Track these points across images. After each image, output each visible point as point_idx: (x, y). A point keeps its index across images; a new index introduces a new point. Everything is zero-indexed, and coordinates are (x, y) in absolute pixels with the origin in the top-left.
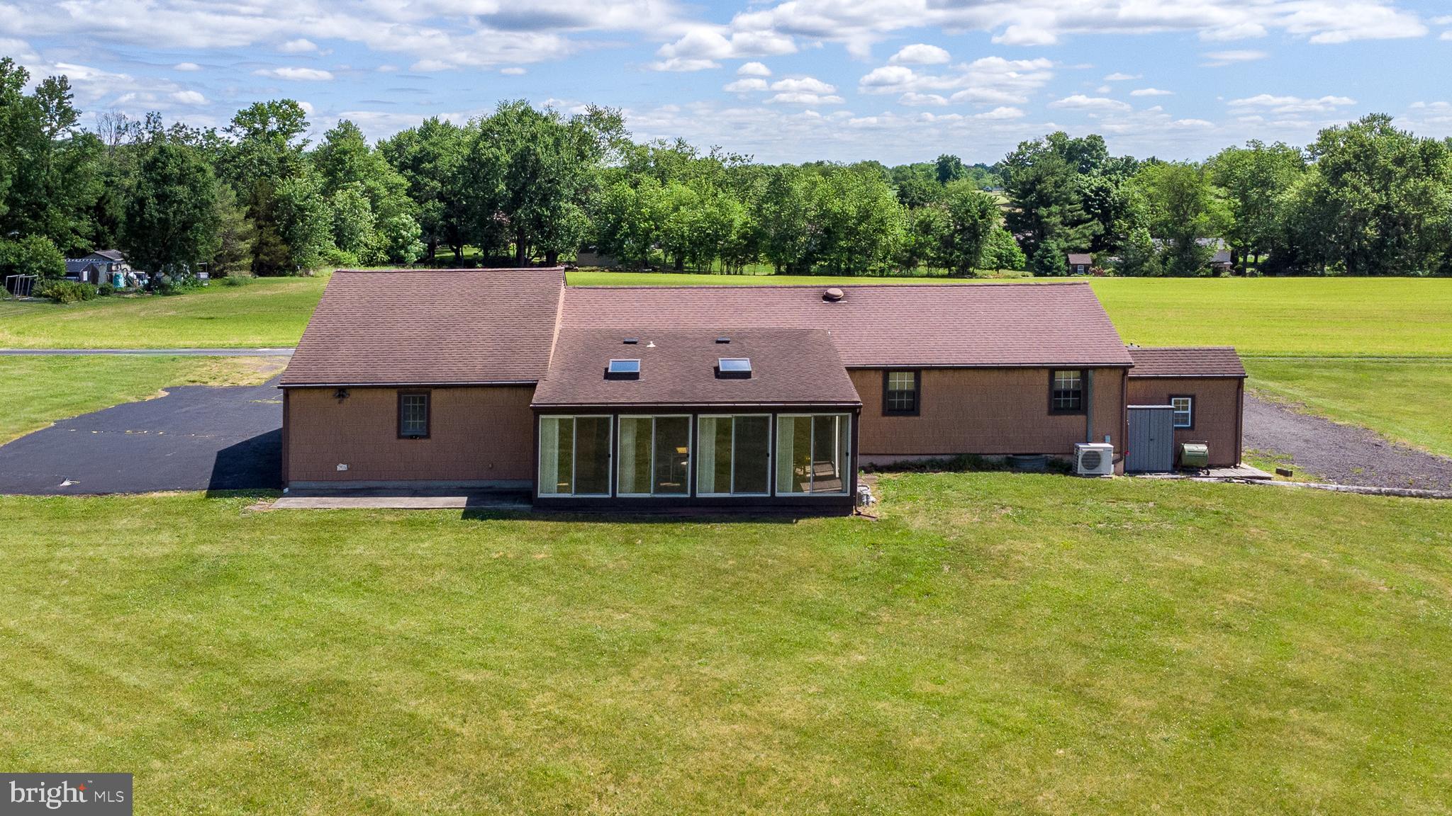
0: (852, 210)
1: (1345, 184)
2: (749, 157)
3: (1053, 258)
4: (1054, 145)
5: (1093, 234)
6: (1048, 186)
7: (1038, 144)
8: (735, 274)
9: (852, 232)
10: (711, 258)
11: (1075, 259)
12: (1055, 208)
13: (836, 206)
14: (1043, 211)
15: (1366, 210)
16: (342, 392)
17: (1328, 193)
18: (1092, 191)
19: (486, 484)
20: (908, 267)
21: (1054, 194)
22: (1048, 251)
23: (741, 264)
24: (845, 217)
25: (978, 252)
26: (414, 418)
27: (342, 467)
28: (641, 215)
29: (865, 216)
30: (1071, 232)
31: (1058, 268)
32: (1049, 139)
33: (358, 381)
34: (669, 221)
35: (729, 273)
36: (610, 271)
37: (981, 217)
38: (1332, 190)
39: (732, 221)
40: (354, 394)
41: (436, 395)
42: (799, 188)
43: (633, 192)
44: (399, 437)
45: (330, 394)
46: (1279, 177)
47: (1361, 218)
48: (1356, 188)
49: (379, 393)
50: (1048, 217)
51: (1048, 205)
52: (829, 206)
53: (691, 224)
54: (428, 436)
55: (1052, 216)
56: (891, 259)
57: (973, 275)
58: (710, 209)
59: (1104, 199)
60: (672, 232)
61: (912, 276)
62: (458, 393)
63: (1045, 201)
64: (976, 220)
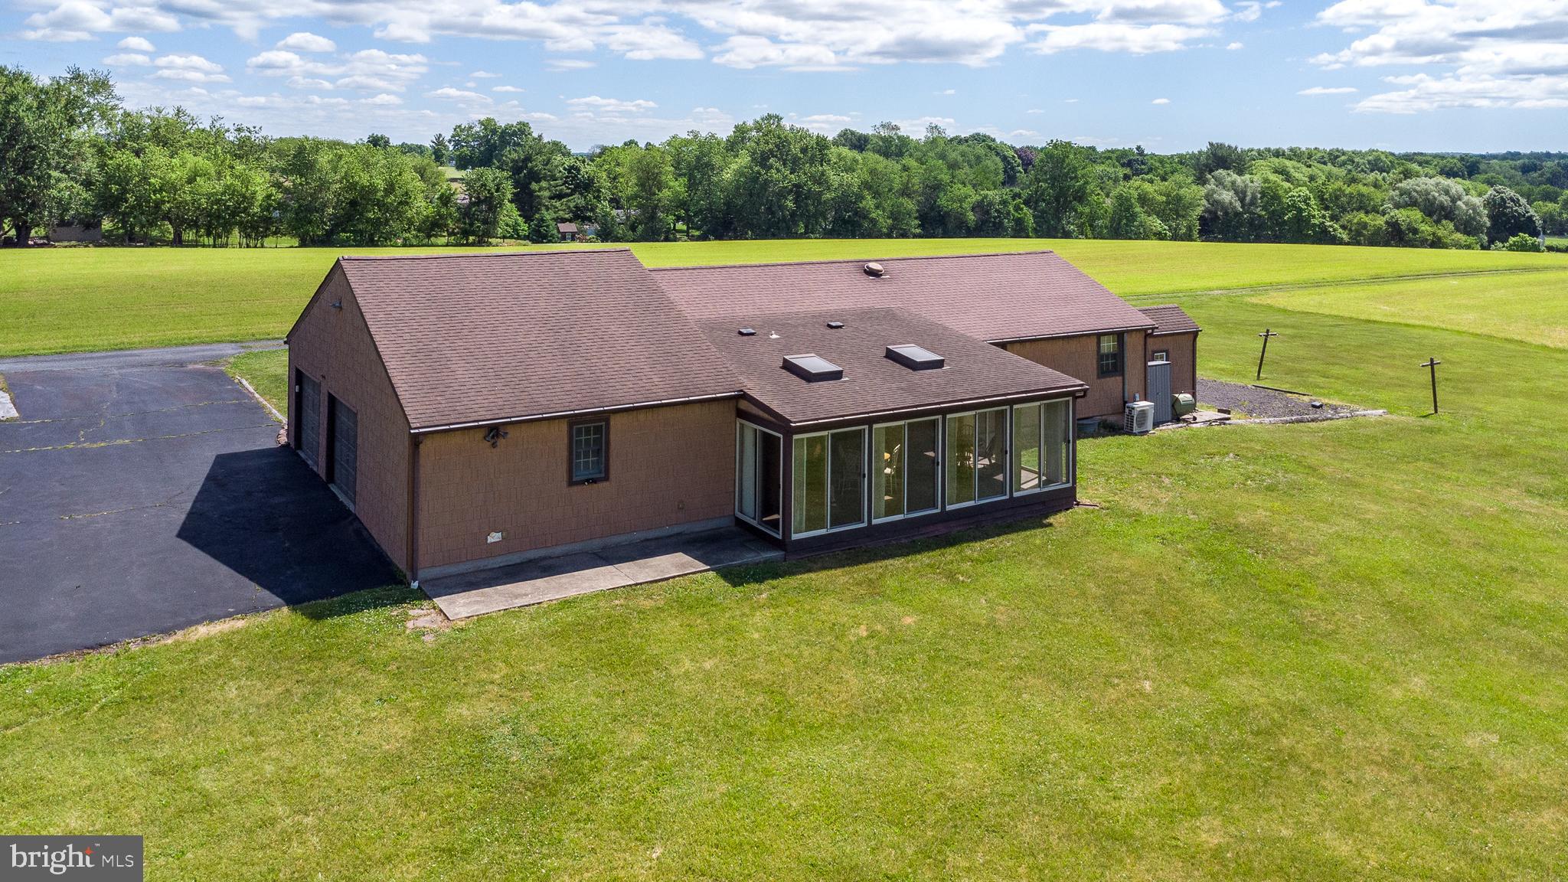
0: (380, 184)
1: (771, 167)
2: (257, 129)
3: (547, 226)
4: (485, 129)
5: (576, 207)
6: (537, 163)
7: (471, 128)
8: (256, 247)
9: (381, 205)
10: (228, 232)
11: (565, 227)
12: (544, 184)
13: (364, 179)
14: (534, 186)
15: (786, 187)
16: (494, 432)
17: (759, 173)
18: (565, 169)
19: (676, 530)
20: (429, 236)
21: (543, 172)
22: (542, 220)
23: (262, 237)
24: (372, 189)
25: (495, 223)
26: (586, 456)
27: (494, 537)
28: (150, 185)
29: (390, 189)
30: (558, 204)
31: (552, 235)
32: (481, 123)
33: (519, 413)
34: (184, 192)
35: (248, 246)
36: (96, 246)
37: (497, 191)
38: (763, 172)
39: (255, 193)
40: (510, 430)
41: (616, 422)
42: (323, 159)
43: (137, 161)
44: (571, 483)
45: (480, 435)
46: (717, 160)
47: (782, 194)
48: (778, 171)
49: (544, 428)
50: (539, 191)
51: (538, 181)
52: (357, 179)
53: (209, 196)
54: (607, 478)
55: (542, 190)
56: (415, 230)
57: (489, 244)
58: (229, 180)
59: (576, 176)
60: (188, 205)
61: (433, 245)
62: (642, 416)
63: (535, 177)
64: (492, 194)
